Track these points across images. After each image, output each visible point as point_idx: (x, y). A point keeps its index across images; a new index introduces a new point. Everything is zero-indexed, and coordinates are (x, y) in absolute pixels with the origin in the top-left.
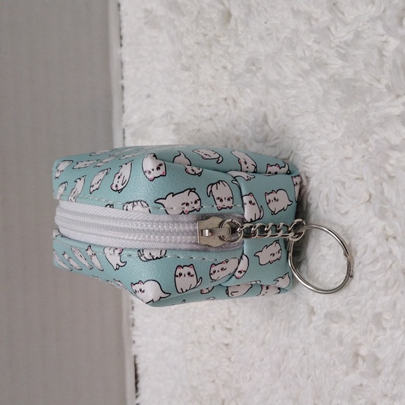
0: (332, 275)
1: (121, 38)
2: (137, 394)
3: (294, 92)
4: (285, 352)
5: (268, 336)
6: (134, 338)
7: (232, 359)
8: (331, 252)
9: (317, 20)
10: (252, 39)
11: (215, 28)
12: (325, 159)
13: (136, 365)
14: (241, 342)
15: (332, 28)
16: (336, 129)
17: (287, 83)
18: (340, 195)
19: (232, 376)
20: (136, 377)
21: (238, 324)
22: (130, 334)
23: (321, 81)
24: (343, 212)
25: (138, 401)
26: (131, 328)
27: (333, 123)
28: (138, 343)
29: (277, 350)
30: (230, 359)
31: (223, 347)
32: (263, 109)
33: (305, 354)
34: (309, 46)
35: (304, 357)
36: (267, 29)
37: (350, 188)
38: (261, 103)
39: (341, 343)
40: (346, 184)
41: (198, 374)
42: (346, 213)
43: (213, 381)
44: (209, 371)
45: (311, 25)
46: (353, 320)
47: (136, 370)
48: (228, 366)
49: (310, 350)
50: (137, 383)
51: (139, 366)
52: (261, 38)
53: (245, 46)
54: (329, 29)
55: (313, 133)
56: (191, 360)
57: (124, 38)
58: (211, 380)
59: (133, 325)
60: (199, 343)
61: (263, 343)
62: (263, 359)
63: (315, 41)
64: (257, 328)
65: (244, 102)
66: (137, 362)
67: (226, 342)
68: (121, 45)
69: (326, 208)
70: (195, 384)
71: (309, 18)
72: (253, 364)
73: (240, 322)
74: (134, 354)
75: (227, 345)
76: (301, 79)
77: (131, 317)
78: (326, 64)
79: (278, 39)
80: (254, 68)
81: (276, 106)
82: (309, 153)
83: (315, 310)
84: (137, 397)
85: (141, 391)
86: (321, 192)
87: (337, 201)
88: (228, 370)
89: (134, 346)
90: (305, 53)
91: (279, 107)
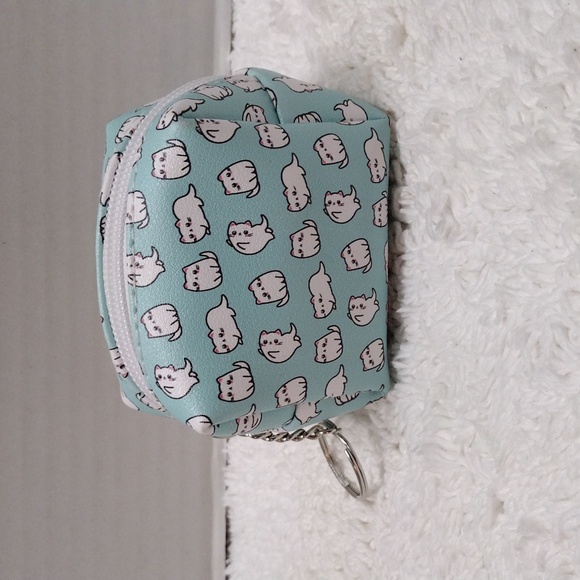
0: (537, 463)
1: (233, 36)
2: (228, 561)
3: (498, 174)
4: (454, 557)
5: (428, 525)
6: (228, 483)
7: (372, 544)
8: (537, 429)
9: (543, 68)
10: (437, 80)
11: (380, 51)
12: (539, 285)
13: (227, 520)
14: (388, 526)
15: (569, 88)
16: (560, 243)
17: (487, 158)
18: (559, 346)
19: (370, 569)
20: (228, 536)
21: (384, 498)
22: (221, 475)
23: (543, 168)
24: (562, 372)
25: (228, 571)
26: (224, 469)
27: (557, 235)
28: (233, 489)
29: (441, 550)
30: (368, 544)
31: (359, 526)
32: (447, 191)
33: (483, 567)
34: (529, 109)
35: (484, 571)
36: (463, 70)
37: (576, 339)
38: (445, 181)
39: (542, 567)
40: (570, 333)
41: (319, 554)
42: (567, 375)
43: (341, 570)
44: (335, 555)
45: (534, 76)
46: (563, 536)
47: (228, 527)
48: (365, 554)
49: (493, 564)
50: (228, 545)
51: (233, 523)
52: (452, 82)
53: (425, 88)
54: (563, 87)
55: (523, 242)
56: (310, 532)
57: (236, 38)
58: (338, 567)
59: (227, 464)
60: (324, 511)
61: (421, 535)
62: (418, 558)
63: (539, 105)
64: (413, 513)
65: (417, 173)
66: (230, 517)
67: (365, 520)
68: (232, 49)
69: (534, 361)
70: (313, 567)
71: (532, 65)
72: (402, 562)
73: (387, 496)
74: (225, 505)
75: (364, 523)
76: (510, 157)
77: (225, 451)
78: (553, 143)
79: (479, 88)
80: (437, 125)
81: (467, 190)
82: (514, 272)
83: (505, 507)
84: (227, 566)
85: (233, 556)
86: (529, 335)
87: (554, 356)
88: (364, 559)
89: (227, 493)
90: (520, 118)
91: (471, 191)
